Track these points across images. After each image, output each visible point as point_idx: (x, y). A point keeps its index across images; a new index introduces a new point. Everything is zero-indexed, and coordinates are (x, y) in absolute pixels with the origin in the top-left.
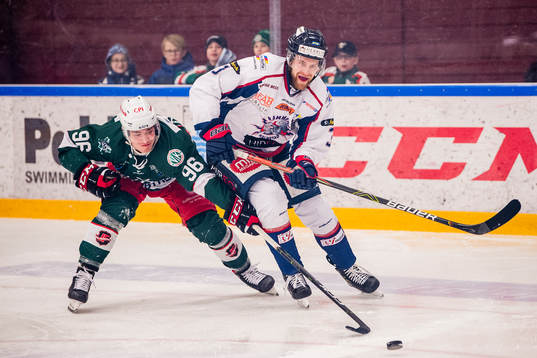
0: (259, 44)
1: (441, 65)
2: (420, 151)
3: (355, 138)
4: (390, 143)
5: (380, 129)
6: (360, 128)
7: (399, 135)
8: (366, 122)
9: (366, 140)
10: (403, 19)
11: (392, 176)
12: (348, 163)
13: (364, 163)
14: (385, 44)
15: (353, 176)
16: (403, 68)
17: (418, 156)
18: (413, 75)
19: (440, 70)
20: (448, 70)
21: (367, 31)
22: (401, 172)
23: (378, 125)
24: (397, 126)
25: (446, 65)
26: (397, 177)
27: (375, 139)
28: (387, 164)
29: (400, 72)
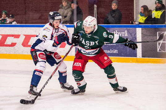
0: (4, 14)
1: (34, 20)
2: (29, 40)
3: (13, 37)
4: (22, 39)
5: (20, 35)
6: (15, 35)
7: (24, 37)
8: (16, 34)
9: (16, 38)
10: (25, 9)
11: (22, 46)
12: (12, 43)
13: (16, 43)
14: (21, 15)
15: (13, 46)
16: (25, 20)
17: (29, 42)
18: (28, 22)
19: (35, 21)
20: (36, 21)
21: (16, 12)
22: (25, 46)
23: (19, 34)
24: (24, 34)
25: (36, 20)
26: (24, 47)
27: (19, 38)
28: (21, 43)
29: (24, 21)
